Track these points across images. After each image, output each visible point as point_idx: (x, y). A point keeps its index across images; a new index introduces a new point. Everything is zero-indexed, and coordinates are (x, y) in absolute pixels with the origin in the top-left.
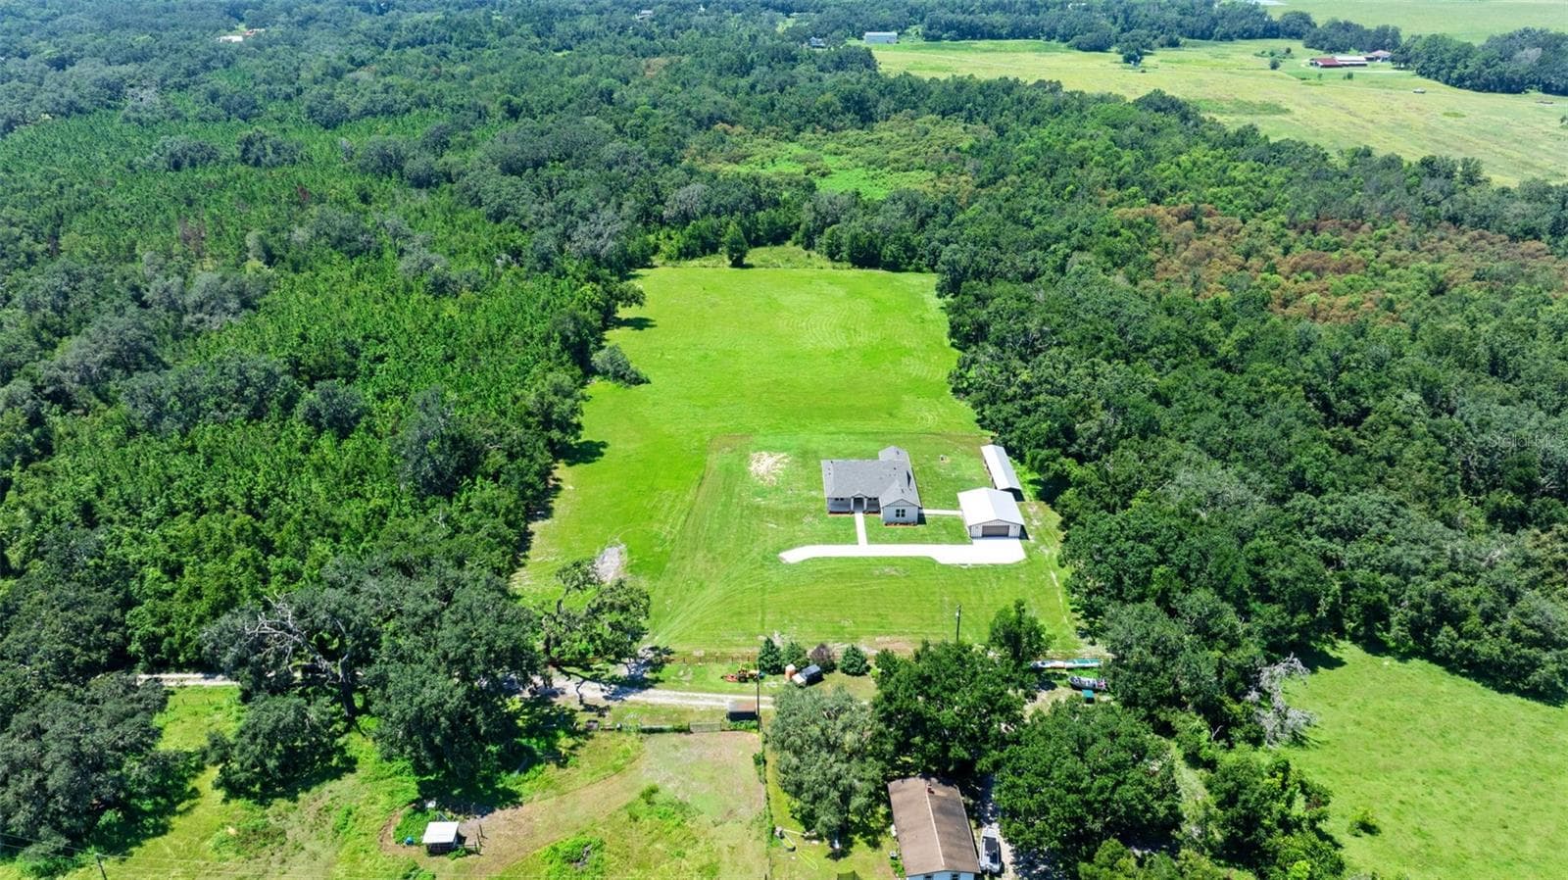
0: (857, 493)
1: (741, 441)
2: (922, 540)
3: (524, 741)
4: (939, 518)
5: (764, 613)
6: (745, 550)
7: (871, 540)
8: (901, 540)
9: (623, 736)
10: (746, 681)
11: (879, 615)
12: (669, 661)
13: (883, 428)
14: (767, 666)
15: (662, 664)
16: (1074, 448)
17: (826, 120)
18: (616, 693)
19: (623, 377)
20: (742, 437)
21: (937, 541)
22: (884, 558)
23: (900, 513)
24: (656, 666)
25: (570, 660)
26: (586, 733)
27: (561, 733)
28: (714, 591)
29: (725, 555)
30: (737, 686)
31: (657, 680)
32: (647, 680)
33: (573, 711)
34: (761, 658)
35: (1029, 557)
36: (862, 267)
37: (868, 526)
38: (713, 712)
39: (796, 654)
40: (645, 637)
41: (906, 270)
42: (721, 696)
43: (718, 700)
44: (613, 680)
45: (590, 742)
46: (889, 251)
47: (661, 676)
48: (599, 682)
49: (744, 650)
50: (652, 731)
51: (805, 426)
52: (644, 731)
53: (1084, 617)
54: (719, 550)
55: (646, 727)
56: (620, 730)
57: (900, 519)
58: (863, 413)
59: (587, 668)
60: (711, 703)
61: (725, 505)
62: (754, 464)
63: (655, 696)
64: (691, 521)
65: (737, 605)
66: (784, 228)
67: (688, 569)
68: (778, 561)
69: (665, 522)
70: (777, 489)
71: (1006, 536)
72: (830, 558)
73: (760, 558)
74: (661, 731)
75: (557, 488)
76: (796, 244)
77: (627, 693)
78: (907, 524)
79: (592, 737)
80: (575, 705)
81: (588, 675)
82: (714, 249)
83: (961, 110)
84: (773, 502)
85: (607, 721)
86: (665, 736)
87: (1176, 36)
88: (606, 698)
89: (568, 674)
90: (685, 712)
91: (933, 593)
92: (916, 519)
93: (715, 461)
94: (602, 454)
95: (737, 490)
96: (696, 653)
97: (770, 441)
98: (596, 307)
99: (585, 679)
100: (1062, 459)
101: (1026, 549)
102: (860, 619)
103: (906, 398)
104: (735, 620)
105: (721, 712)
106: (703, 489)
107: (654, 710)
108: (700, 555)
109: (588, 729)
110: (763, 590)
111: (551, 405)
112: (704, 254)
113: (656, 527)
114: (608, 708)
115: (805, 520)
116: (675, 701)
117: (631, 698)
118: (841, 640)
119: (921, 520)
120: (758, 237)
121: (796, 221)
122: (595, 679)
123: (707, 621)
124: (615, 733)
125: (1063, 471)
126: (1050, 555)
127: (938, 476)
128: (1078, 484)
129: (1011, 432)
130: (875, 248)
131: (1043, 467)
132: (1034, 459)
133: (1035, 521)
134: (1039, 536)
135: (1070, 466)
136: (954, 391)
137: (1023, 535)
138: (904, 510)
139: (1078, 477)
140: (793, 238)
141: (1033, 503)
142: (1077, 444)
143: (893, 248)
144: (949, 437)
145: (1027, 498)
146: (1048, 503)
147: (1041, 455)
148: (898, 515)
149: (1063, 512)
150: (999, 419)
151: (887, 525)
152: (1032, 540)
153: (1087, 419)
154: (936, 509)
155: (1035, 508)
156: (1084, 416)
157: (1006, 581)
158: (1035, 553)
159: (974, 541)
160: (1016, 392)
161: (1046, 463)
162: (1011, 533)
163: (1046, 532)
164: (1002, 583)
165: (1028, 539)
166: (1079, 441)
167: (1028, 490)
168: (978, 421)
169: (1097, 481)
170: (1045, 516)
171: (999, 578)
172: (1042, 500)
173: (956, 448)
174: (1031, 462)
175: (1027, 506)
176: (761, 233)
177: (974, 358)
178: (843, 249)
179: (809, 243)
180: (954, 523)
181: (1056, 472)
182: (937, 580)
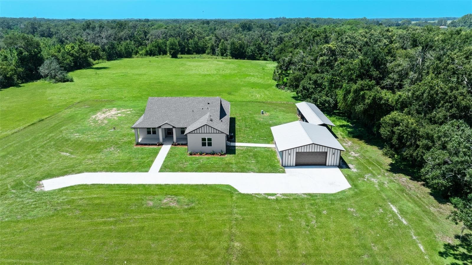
0: (164, 123)
1: (104, 103)
2: (226, 168)
4: (249, 149)
7: (164, 168)
8: (199, 168)
16: (387, 82)
19: (55, 78)
21: (243, 170)
23: (206, 142)
35: (355, 186)
36: (237, 58)
37: (169, 156)
41: (258, 60)
46: (249, 50)
57: (207, 148)
66: (203, 48)
68: (33, 188)
70: (101, 128)
71: (323, 164)
76: (207, 54)
78: (213, 154)
82: (165, 53)
84: (86, 137)
92: (224, 149)
93: (67, 112)
100: (378, 88)
101: (349, 178)
103: (244, 88)
112: (160, 54)
119: (231, 150)
120: (189, 50)
121: (208, 45)
125: (381, 99)
126: (381, 184)
127: (256, 122)
128: (403, 105)
129: (320, 92)
130: (243, 49)
131: (358, 98)
132: (348, 92)
133: (353, 154)
134: (360, 165)
135: (387, 96)
136: (277, 86)
137: (343, 164)
138: (210, 140)
139: (403, 97)
140: (207, 52)
141: (347, 139)
142: (390, 78)
143: (252, 48)
144: (271, 103)
145: (340, 136)
146: (361, 140)
147: (354, 87)
148: (204, 144)
149: (393, 132)
150: (310, 84)
151: (191, 154)
152: (353, 169)
153: (394, 60)
154: (249, 142)
155: (350, 143)
156: (392, 57)
157: (328, 216)
158: (360, 182)
159: (286, 170)
160: (323, 60)
161: (362, 93)
162: (329, 162)
163: (369, 163)
164: (323, 220)
165: (349, 168)
166: (391, 75)
167: (339, 132)
168: (294, 97)
169: (442, 84)
170: (362, 149)
171: (319, 213)
172: (354, 137)
173: (275, 109)
174: (344, 97)
175: (341, 141)
176: (190, 48)
177: (291, 60)
178: (227, 51)
179: (213, 52)
180: (266, 153)
181: (374, 99)
182: (231, 213)
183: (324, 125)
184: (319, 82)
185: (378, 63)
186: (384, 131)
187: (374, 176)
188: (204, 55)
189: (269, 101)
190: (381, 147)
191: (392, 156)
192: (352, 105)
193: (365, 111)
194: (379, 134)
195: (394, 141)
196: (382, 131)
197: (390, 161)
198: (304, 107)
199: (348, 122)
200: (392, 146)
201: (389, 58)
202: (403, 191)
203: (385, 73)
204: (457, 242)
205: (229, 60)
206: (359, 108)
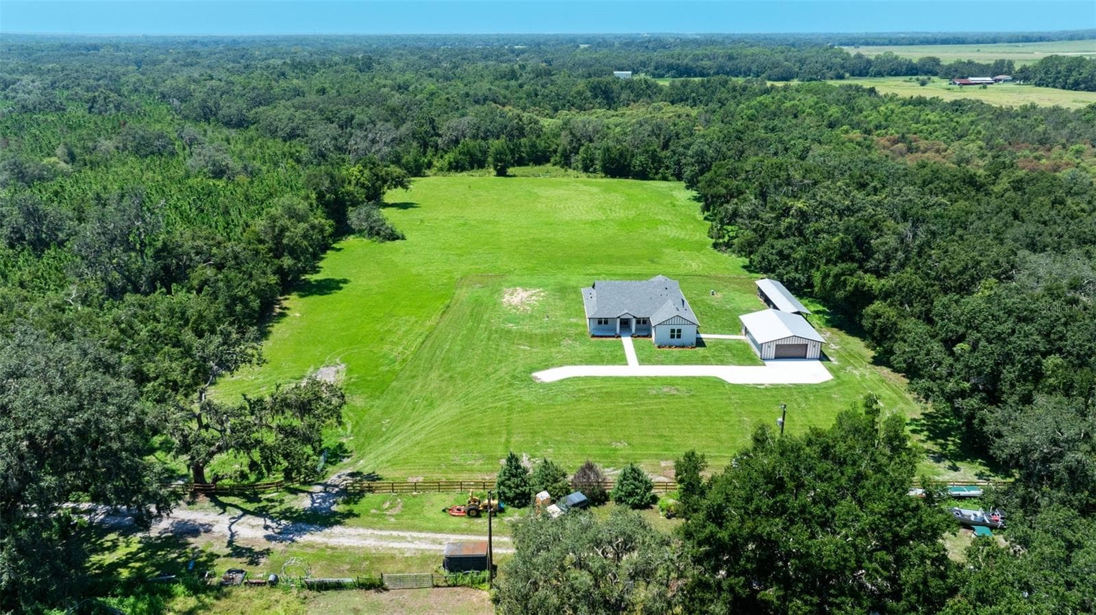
0: (623, 312)
1: (495, 280)
2: (704, 361)
3: (113, 602)
4: (718, 343)
5: (509, 433)
6: (490, 370)
7: (642, 361)
8: (677, 362)
9: (277, 594)
10: (478, 515)
11: (661, 436)
12: (371, 490)
13: (645, 271)
14: (511, 494)
15: (361, 494)
16: (871, 264)
17: (579, 102)
18: (285, 531)
19: (378, 234)
20: (495, 276)
22: (661, 378)
23: (676, 334)
24: (351, 496)
25: (232, 487)
26: (220, 591)
27: (179, 589)
28: (446, 411)
29: (465, 376)
30: (464, 522)
31: (350, 514)
32: (335, 513)
33: (213, 556)
34: (502, 483)
35: (836, 378)
36: (613, 176)
37: (638, 349)
38: (425, 559)
39: (551, 478)
40: (346, 461)
41: (653, 179)
42: (439, 536)
43: (434, 541)
44: (287, 514)
45: (223, 603)
46: (638, 161)
47: (356, 509)
48: (264, 516)
49: (479, 477)
50: (323, 587)
51: (562, 269)
52: (311, 587)
53: (929, 438)
54: (459, 369)
55: (316, 579)
56: (274, 584)
57: (676, 340)
58: (622, 260)
59: (254, 498)
60: (423, 546)
61: (470, 330)
62: (507, 297)
63: (342, 535)
64: (428, 343)
65: (474, 425)
66: (544, 152)
67: (418, 387)
68: (532, 380)
69: (397, 344)
70: (531, 316)
71: (804, 357)
72: (595, 378)
73: (508, 378)
74: (339, 586)
75: (282, 315)
76: (554, 165)
77: (301, 532)
78: (684, 346)
79: (227, 595)
80: (221, 548)
81: (251, 507)
82: (481, 165)
83: (687, 100)
84: (526, 328)
85: (259, 573)
86: (344, 593)
87: (841, 72)
88: (269, 538)
89: (223, 506)
90: (380, 559)
91: (728, 413)
92: (694, 341)
93: (464, 294)
94: (340, 288)
95: (486, 317)
96: (412, 480)
97: (526, 279)
98: (363, 186)
99: (246, 512)
100: (860, 273)
101: (830, 370)
102: (636, 441)
103: (667, 251)
104: (470, 441)
105: (434, 558)
106: (447, 317)
107: (334, 556)
108: (434, 375)
109: (227, 582)
110: (510, 410)
111: (283, 229)
112: (472, 168)
113: (386, 348)
114: (267, 552)
115: (564, 343)
116: (370, 543)
117: (306, 538)
118: (613, 464)
119: (700, 343)
120: (521, 158)
121: (554, 147)
122: (260, 513)
123: (433, 442)
124: (265, 589)
125: (864, 285)
126: (862, 376)
127: (711, 307)
128: (886, 295)
129: (787, 265)
130: (626, 159)
131: (839, 283)
132: (826, 276)
133: (833, 346)
134: (840, 357)
135: (870, 281)
136: (715, 246)
137: (823, 357)
138: (679, 331)
139: (887, 287)
140: (552, 160)
141: (824, 329)
142: (874, 259)
143: (642, 158)
144: (716, 278)
145: (816, 326)
146: (841, 330)
147: (835, 270)
148: (672, 337)
149: (874, 325)
150: (772, 254)
151: (659, 347)
152: (835, 362)
153: (881, 235)
154: (714, 333)
155: (828, 334)
156: (877, 231)
157: (816, 401)
158: (841, 373)
159: (766, 363)
160: (791, 223)
161: (843, 278)
162: (809, 355)
163: (851, 355)
164: (812, 403)
165: (829, 360)
166: (876, 256)
167: (815, 319)
168: (744, 267)
169: (919, 281)
170: (842, 340)
171: (807, 398)
172: (833, 326)
173: (726, 287)
174: (822, 281)
175: (819, 331)
176: (524, 155)
177: (736, 209)
178: (596, 162)
179: (566, 162)
180: (739, 346)
181: (856, 286)
182: (730, 399)
183: (798, 313)
184: (786, 252)
185: (861, 242)
186: (866, 323)
187: (856, 368)
188: (548, 166)
189: (713, 273)
190: (863, 338)
191: (874, 349)
192: (831, 290)
193: (846, 298)
194: (862, 326)
195: (876, 333)
196: (864, 322)
197: (873, 353)
198: (769, 286)
199: (824, 306)
200: (874, 338)
201: (874, 233)
202: (883, 381)
203: (869, 253)
204: (922, 417)
205: (599, 180)
206: (840, 294)
